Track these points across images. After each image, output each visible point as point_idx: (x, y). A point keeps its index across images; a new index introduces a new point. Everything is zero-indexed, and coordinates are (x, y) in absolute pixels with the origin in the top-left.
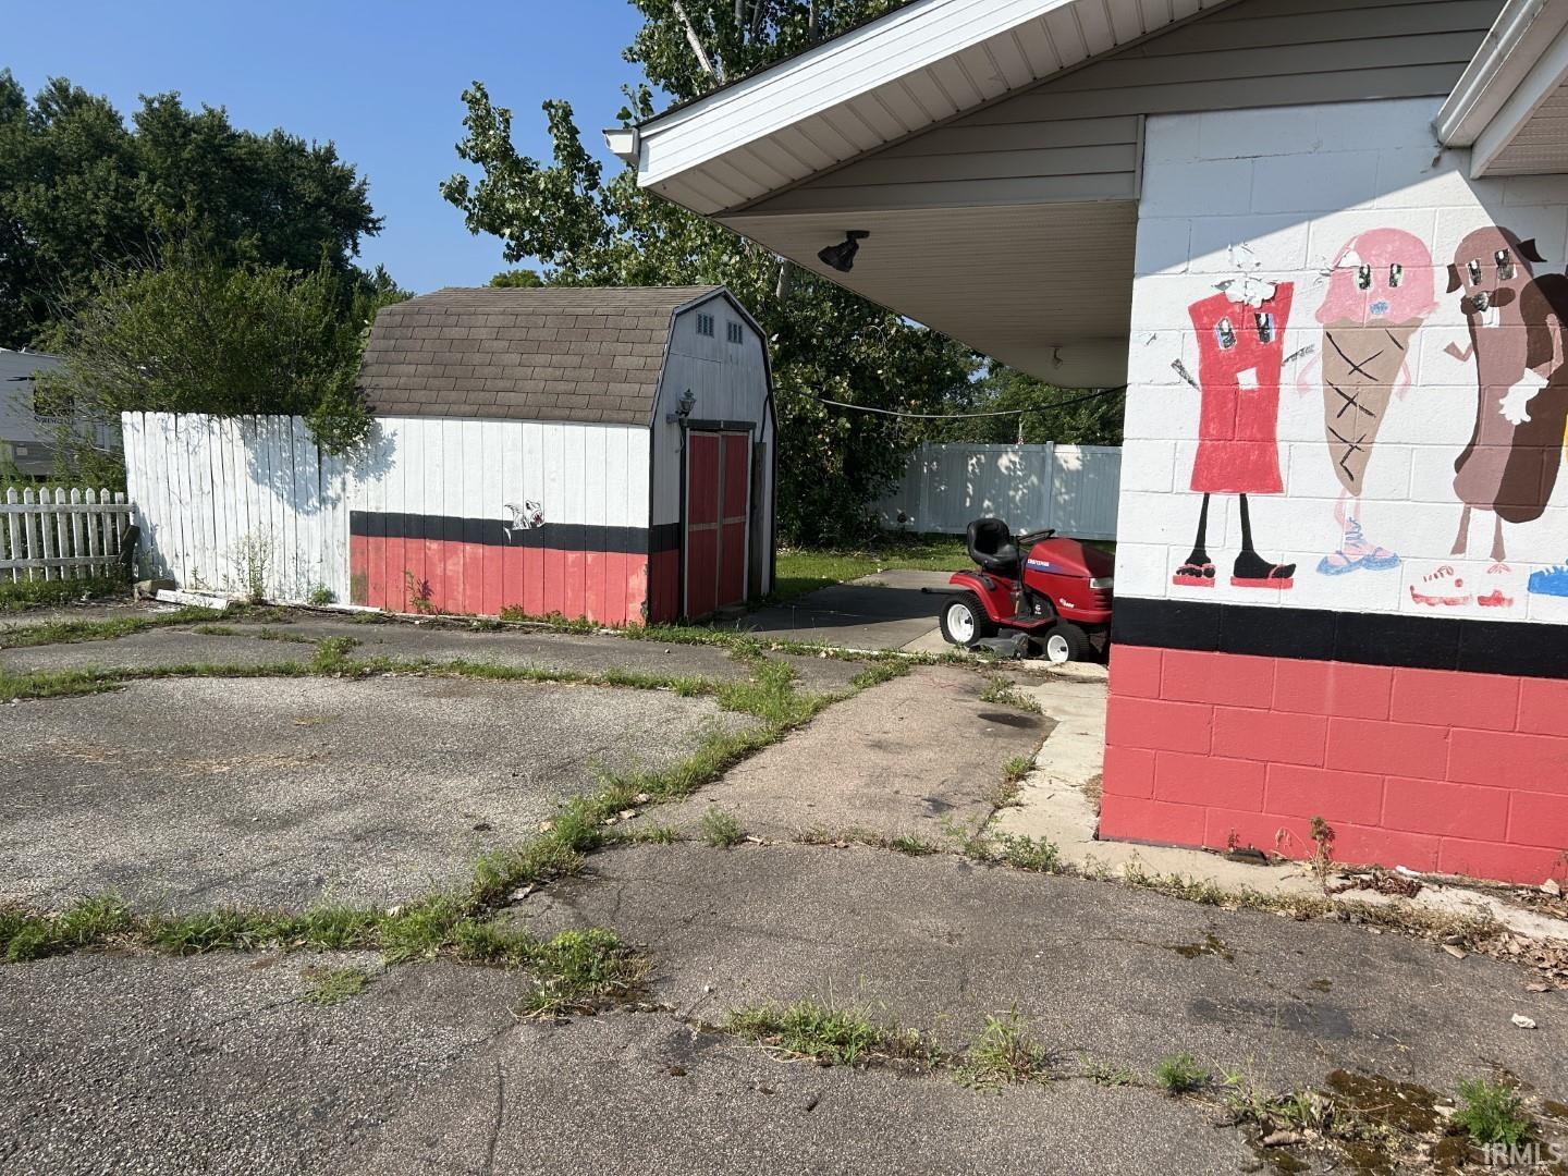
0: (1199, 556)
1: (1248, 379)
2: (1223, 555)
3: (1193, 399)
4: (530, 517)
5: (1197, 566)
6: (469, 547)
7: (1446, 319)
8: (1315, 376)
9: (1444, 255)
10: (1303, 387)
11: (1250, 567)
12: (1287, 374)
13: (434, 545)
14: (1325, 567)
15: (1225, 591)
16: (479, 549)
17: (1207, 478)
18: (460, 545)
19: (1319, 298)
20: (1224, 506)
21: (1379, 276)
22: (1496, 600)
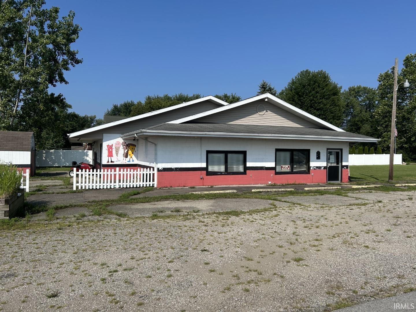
0: (108, 161)
1: (111, 150)
2: (110, 161)
3: (107, 151)
4: (10, 164)
5: (108, 162)
7: (122, 147)
8: (115, 150)
9: (121, 143)
10: (114, 150)
11: (112, 162)
12: (113, 150)
14: (116, 161)
15: (110, 163)
17: (109, 156)
19: (114, 145)
20: (110, 158)
21: (118, 144)
22: (126, 163)
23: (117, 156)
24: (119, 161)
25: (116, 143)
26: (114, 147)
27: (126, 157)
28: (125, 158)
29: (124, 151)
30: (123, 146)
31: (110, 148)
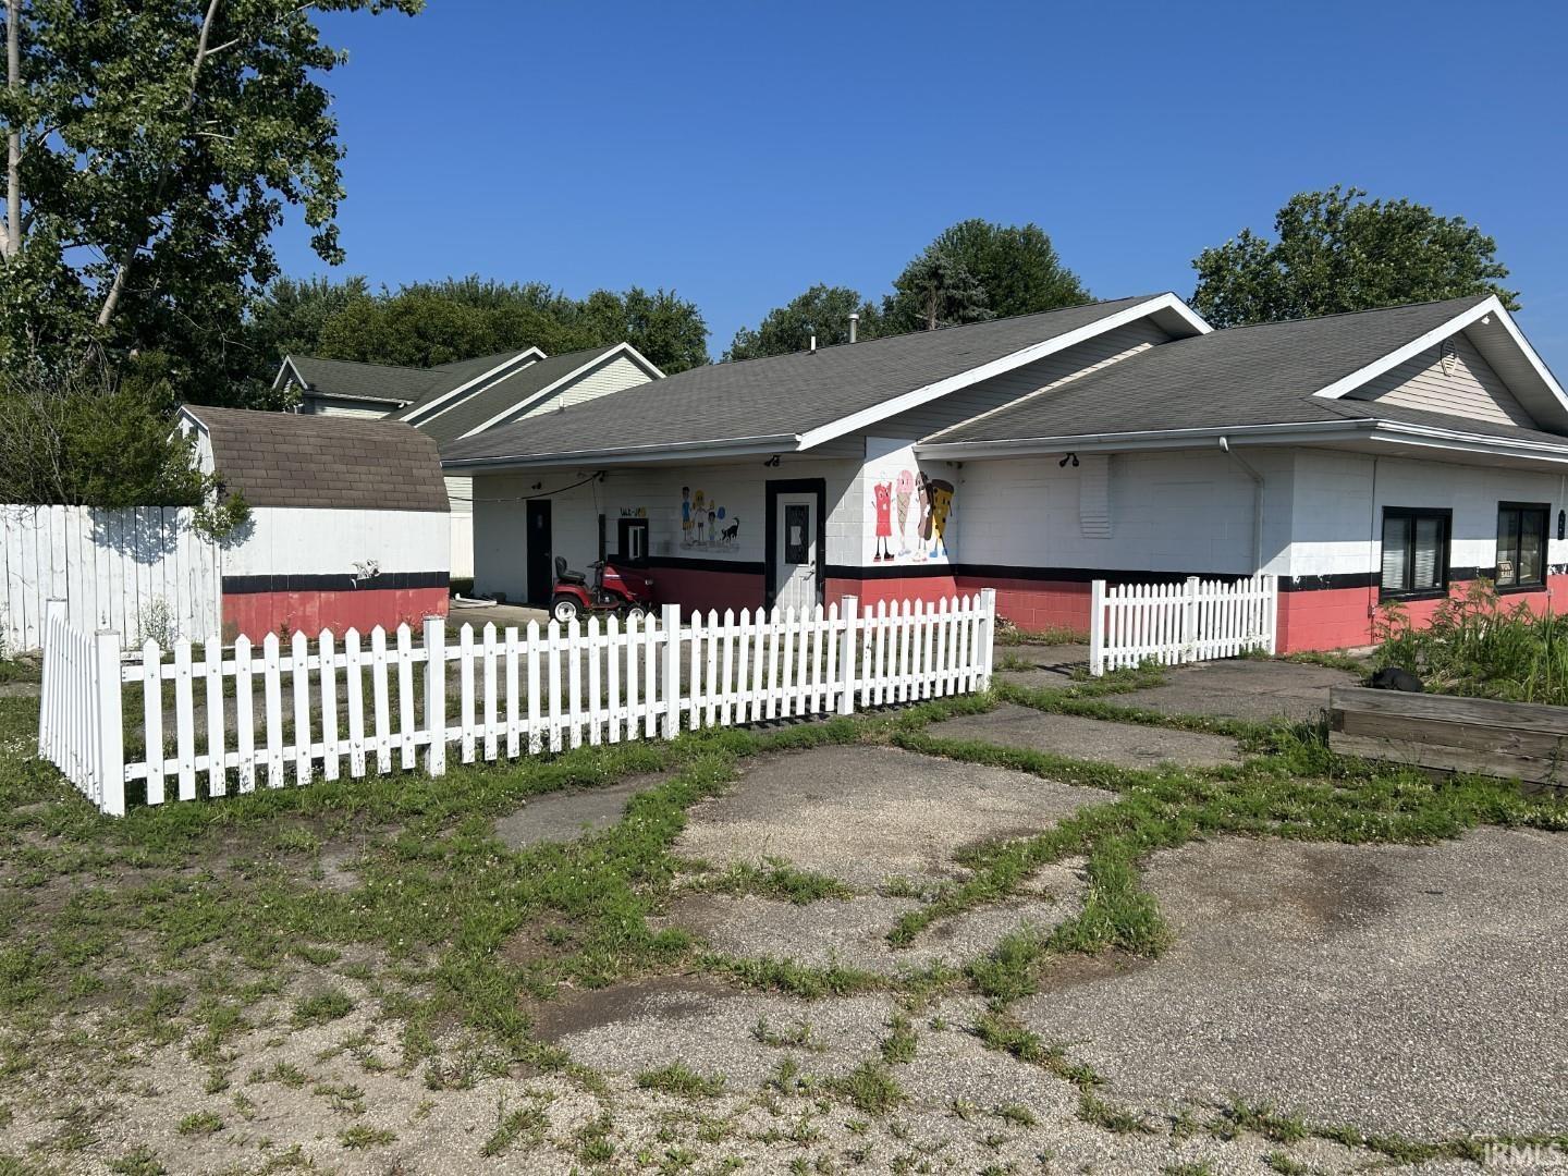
0: (878, 554)
4: (370, 570)
5: (877, 557)
6: (323, 595)
7: (915, 495)
8: (896, 506)
9: (914, 478)
11: (887, 556)
13: (296, 596)
14: (900, 555)
15: (883, 563)
16: (332, 595)
17: (878, 535)
18: (316, 594)
20: (882, 539)
21: (905, 482)
22: (925, 560)
23: (902, 531)
24: (908, 552)
25: (901, 477)
26: (893, 495)
27: (927, 536)
28: (923, 540)
29: (923, 511)
30: (919, 490)
31: (883, 494)
